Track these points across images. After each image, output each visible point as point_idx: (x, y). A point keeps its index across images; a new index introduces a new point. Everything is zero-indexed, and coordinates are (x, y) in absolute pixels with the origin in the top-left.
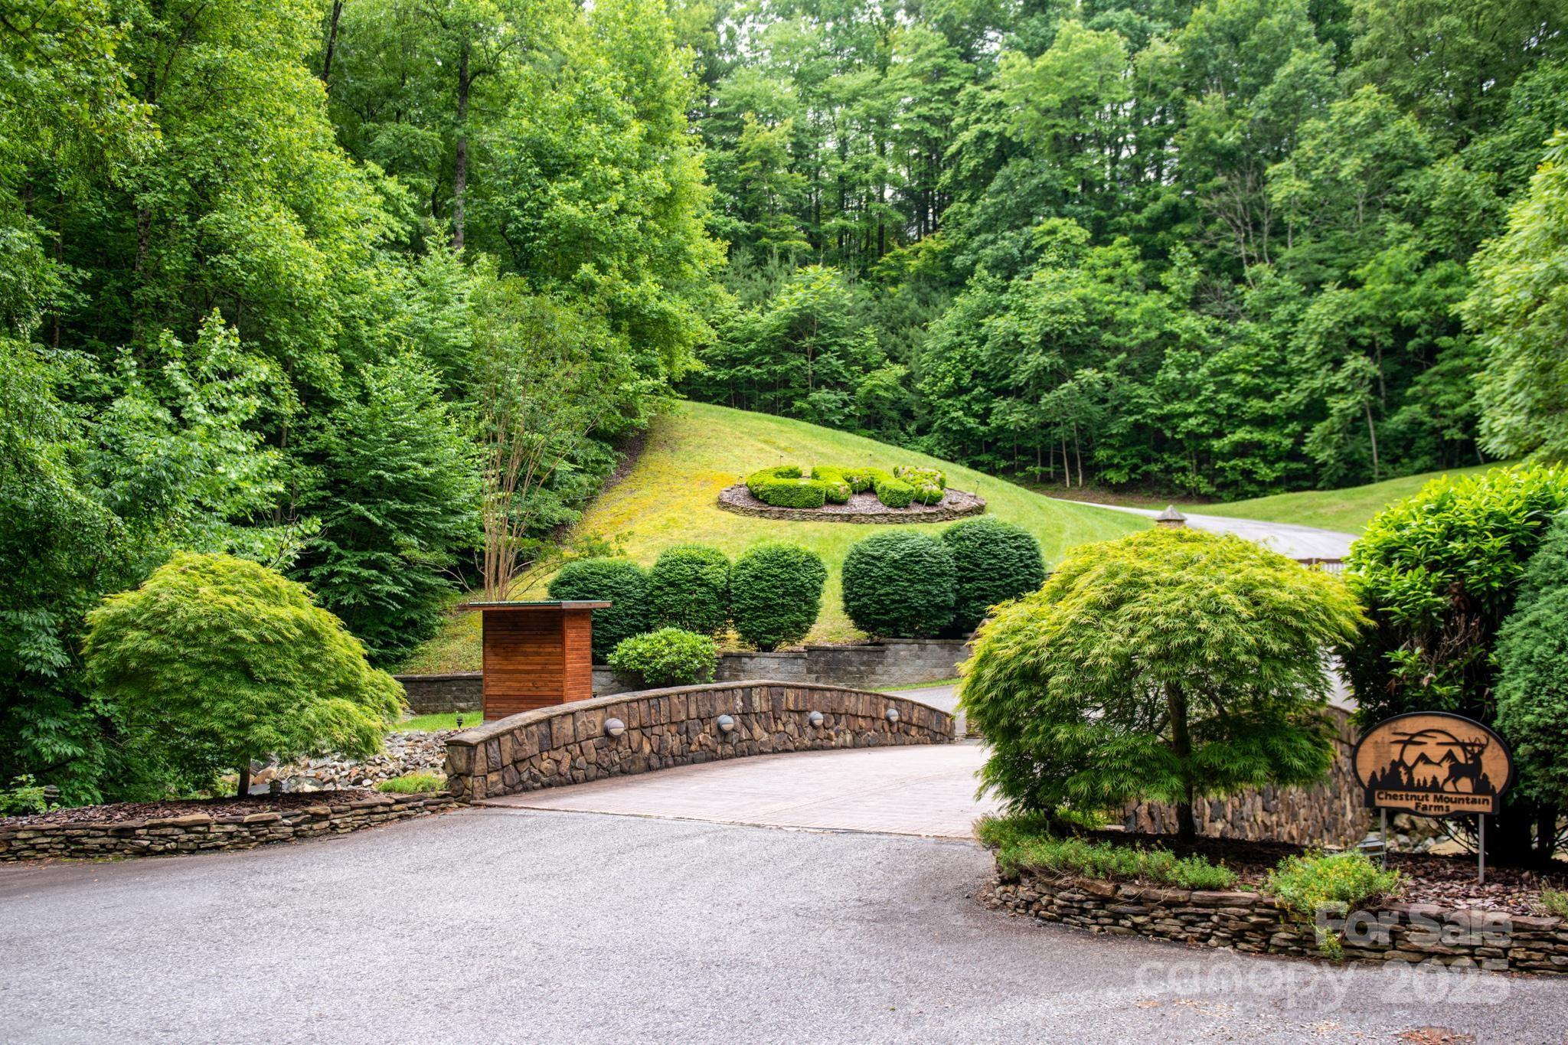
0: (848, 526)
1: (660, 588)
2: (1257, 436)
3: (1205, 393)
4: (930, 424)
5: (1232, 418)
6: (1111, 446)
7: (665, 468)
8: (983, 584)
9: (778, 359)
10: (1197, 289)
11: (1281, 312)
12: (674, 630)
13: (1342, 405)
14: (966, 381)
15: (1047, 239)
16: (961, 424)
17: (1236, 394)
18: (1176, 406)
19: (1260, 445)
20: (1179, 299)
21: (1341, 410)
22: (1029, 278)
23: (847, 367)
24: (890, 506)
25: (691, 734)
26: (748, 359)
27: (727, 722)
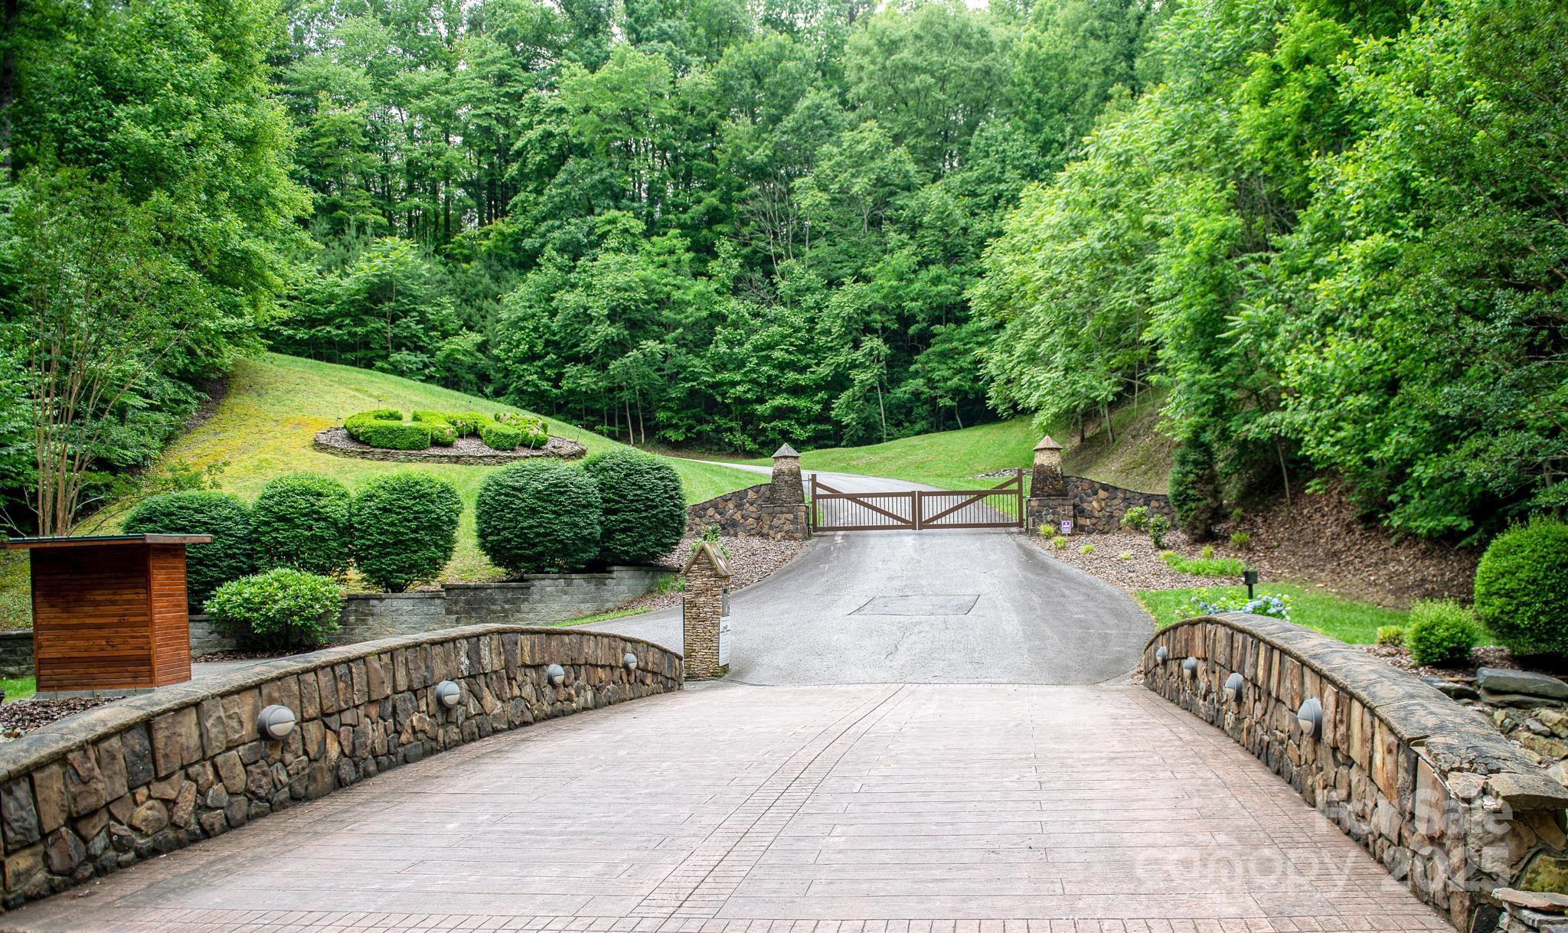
0: (457, 467)
1: (267, 524)
2: (792, 402)
3: (749, 366)
4: (506, 387)
5: (772, 387)
6: (670, 409)
7: (252, 411)
8: (629, 516)
9: (358, 322)
10: (738, 279)
11: (809, 300)
12: (288, 571)
13: (863, 377)
14: (539, 348)
15: (609, 227)
16: (537, 386)
17: (774, 367)
18: (726, 376)
19: (794, 410)
20: (723, 285)
21: (862, 381)
22: (595, 260)
23: (426, 330)
24: (497, 449)
25: (401, 717)
26: (328, 320)
27: (451, 691)
